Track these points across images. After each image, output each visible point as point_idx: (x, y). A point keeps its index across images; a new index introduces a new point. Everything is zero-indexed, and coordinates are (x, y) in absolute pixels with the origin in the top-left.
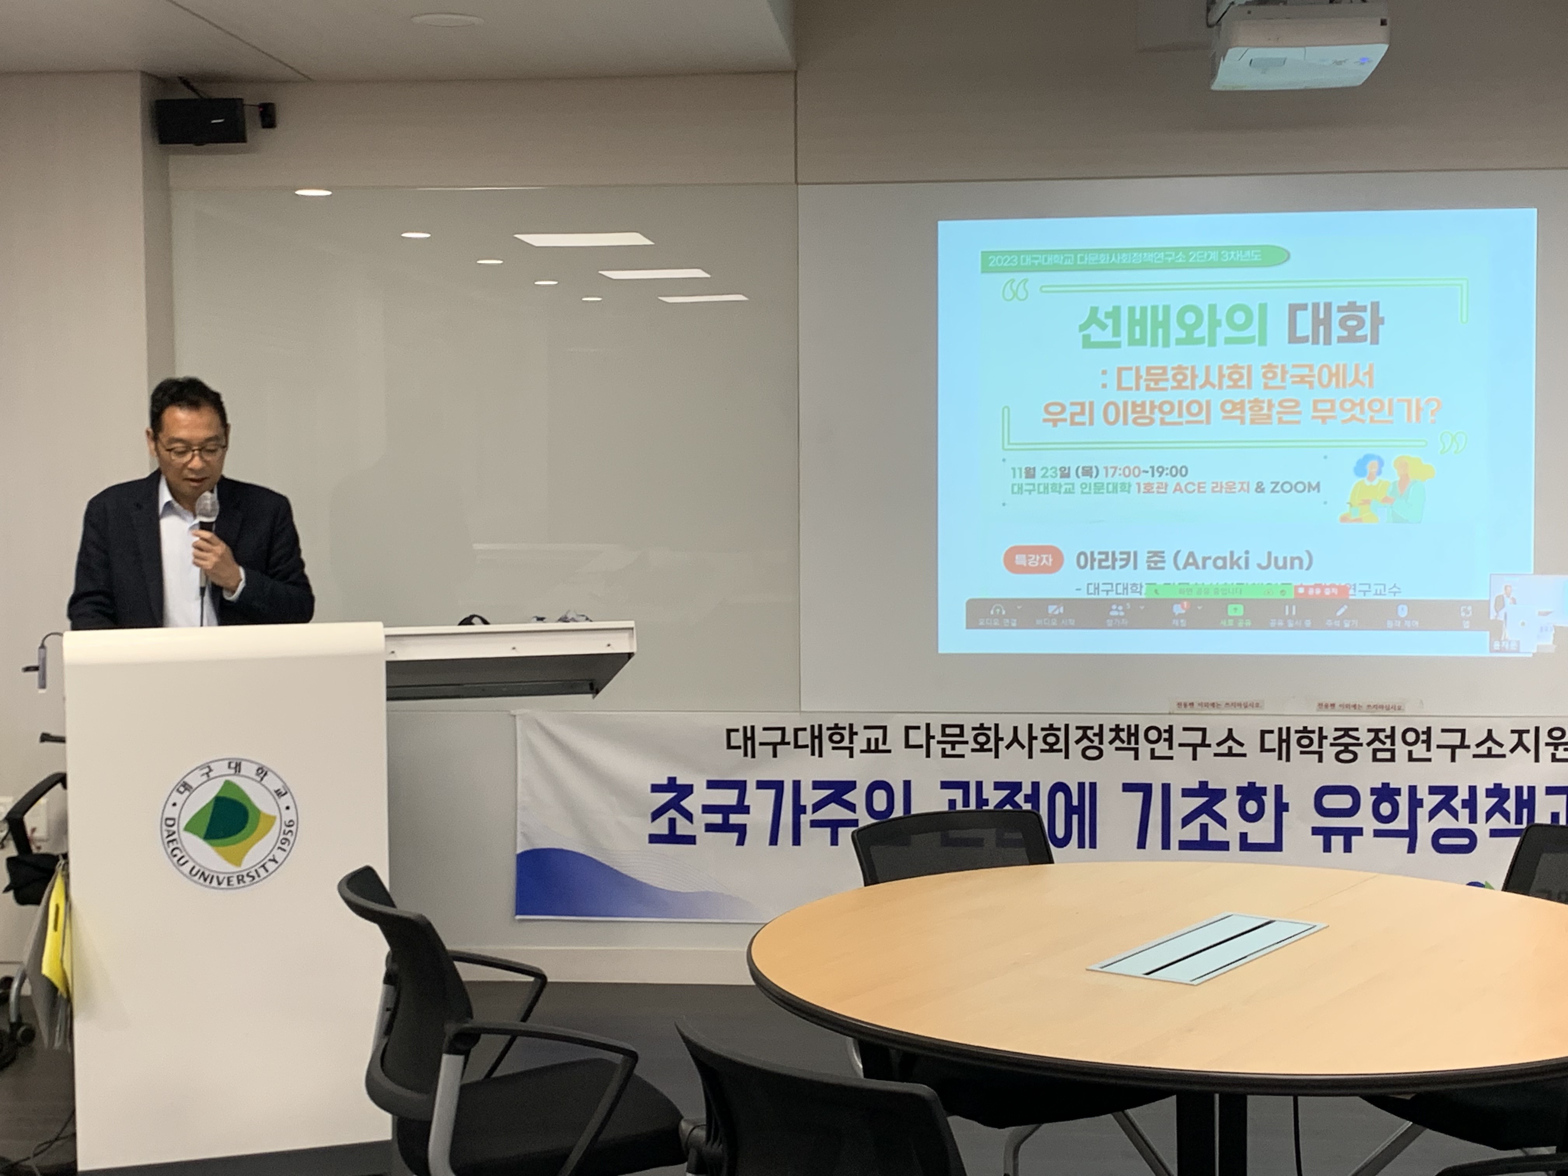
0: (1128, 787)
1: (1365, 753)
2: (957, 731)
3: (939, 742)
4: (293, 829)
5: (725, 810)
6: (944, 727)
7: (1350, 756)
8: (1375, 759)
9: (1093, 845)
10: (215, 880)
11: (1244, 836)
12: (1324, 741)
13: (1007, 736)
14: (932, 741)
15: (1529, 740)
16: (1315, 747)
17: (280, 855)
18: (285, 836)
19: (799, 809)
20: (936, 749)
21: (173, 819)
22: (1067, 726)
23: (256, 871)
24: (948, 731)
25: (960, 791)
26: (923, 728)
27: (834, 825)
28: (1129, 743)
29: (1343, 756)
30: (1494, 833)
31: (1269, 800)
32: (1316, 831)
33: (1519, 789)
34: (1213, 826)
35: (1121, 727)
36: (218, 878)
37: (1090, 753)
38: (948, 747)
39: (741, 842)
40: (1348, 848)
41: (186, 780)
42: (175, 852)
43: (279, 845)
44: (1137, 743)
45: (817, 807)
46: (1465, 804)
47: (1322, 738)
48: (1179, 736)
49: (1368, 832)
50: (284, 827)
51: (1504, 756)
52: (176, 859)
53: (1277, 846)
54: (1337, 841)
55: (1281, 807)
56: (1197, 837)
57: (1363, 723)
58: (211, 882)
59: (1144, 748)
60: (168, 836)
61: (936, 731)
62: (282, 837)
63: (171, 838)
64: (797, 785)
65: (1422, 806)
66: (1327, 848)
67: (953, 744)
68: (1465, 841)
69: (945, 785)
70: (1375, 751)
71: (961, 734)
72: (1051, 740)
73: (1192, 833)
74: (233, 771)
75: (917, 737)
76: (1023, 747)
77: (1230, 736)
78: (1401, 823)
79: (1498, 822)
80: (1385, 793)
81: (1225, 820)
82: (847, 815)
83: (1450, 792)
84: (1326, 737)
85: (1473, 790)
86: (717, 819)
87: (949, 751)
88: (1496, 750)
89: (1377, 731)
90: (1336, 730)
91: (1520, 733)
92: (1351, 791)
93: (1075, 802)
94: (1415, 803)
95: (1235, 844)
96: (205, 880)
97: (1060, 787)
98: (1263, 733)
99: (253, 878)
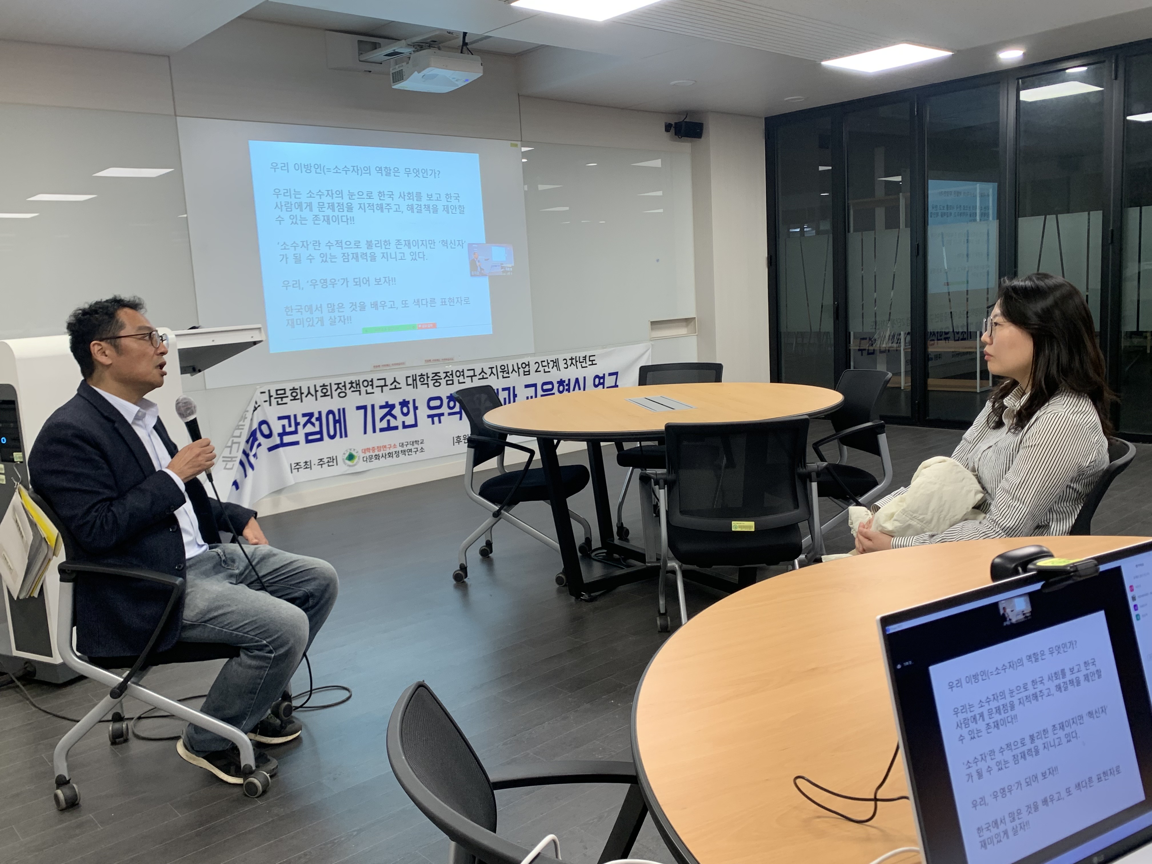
0: (358, 408)
1: (443, 382)
2: (282, 392)
3: (276, 398)
6: (277, 390)
7: (438, 384)
8: (447, 384)
9: (346, 436)
11: (404, 422)
12: (429, 379)
13: (305, 391)
14: (272, 398)
15: (494, 370)
16: (425, 382)
20: (274, 401)
22: (330, 384)
24: (279, 392)
25: (287, 420)
28: (357, 388)
29: (436, 384)
31: (411, 406)
32: (429, 416)
34: (392, 420)
35: (353, 382)
37: (342, 395)
38: (280, 400)
40: (440, 422)
44: (360, 388)
47: (428, 377)
48: (376, 383)
49: (446, 414)
51: (487, 378)
53: (415, 425)
54: (436, 419)
55: (416, 408)
56: (386, 426)
57: (441, 369)
59: (363, 389)
61: (273, 393)
66: (433, 423)
67: (282, 398)
69: (280, 418)
70: (447, 381)
71: (285, 394)
72: (324, 391)
73: (384, 424)
77: (395, 380)
80: (451, 398)
81: (396, 417)
87: (280, 402)
89: (447, 373)
90: (433, 373)
91: (492, 368)
92: (439, 398)
93: (337, 418)
97: (330, 412)
98: (407, 377)
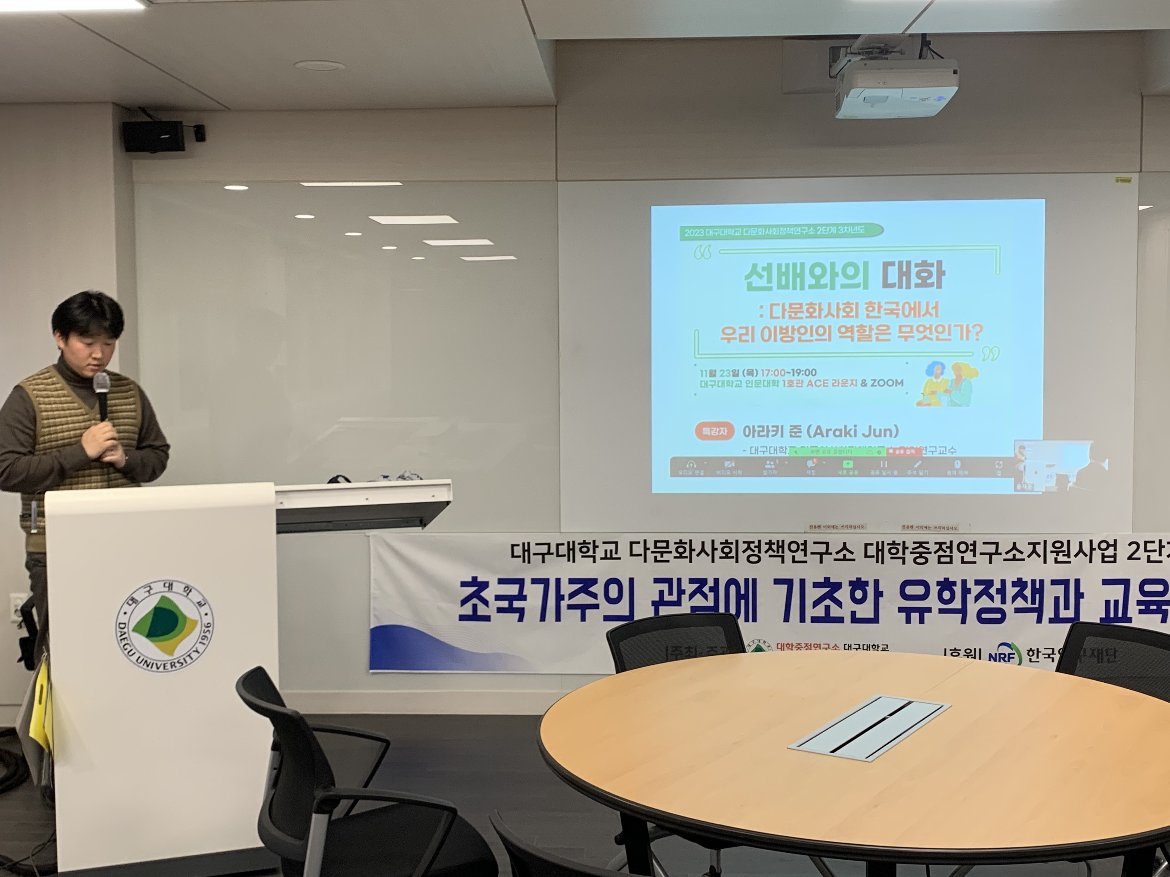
0: (777, 582)
1: (933, 558)
2: (664, 545)
3: (653, 552)
4: (210, 629)
5: (510, 598)
6: (656, 542)
7: (923, 560)
8: (939, 562)
9: (754, 620)
10: (154, 666)
11: (853, 613)
12: (906, 550)
13: (698, 548)
14: (648, 551)
15: (1040, 549)
16: (900, 555)
17: (201, 648)
18: (204, 634)
19: (559, 597)
20: (650, 556)
21: (125, 624)
22: (737, 541)
23: (184, 659)
24: (659, 545)
25: (667, 585)
26: (642, 543)
27: (583, 608)
28: (778, 552)
29: (919, 560)
30: (1018, 610)
31: (870, 590)
32: (901, 610)
33: (1033, 582)
34: (833, 607)
35: (773, 542)
36: (157, 664)
37: (752, 559)
38: (658, 555)
39: (521, 619)
40: (922, 621)
41: (133, 595)
42: (126, 647)
43: (200, 640)
44: (783, 552)
45: (572, 595)
46: (998, 591)
48: (810, 548)
49: (935, 611)
50: (204, 628)
51: (1023, 560)
52: (126, 652)
54: (915, 616)
55: (878, 594)
56: (822, 614)
57: (932, 539)
58: (152, 667)
59: (788, 555)
60: (121, 636)
61: (650, 545)
62: (202, 634)
63: (123, 637)
64: (558, 581)
65: (970, 593)
66: (908, 621)
67: (662, 554)
68: (999, 616)
69: (657, 581)
70: (940, 557)
71: (667, 547)
72: (727, 550)
73: (820, 611)
74: (167, 589)
75: (638, 549)
76: (708, 555)
77: (845, 547)
78: (957, 604)
79: (1020, 603)
80: (946, 585)
81: (841, 603)
82: (591, 601)
83: (989, 583)
84: (907, 548)
85: (1003, 582)
86: (505, 604)
87: (659, 558)
88: (1018, 556)
89: (941, 544)
90: (914, 543)
91: (1034, 544)
92: (924, 583)
93: (743, 592)
94: (966, 591)
95: (848, 619)
96: (148, 666)
97: (733, 581)
98: (866, 545)
99: (182, 664)
